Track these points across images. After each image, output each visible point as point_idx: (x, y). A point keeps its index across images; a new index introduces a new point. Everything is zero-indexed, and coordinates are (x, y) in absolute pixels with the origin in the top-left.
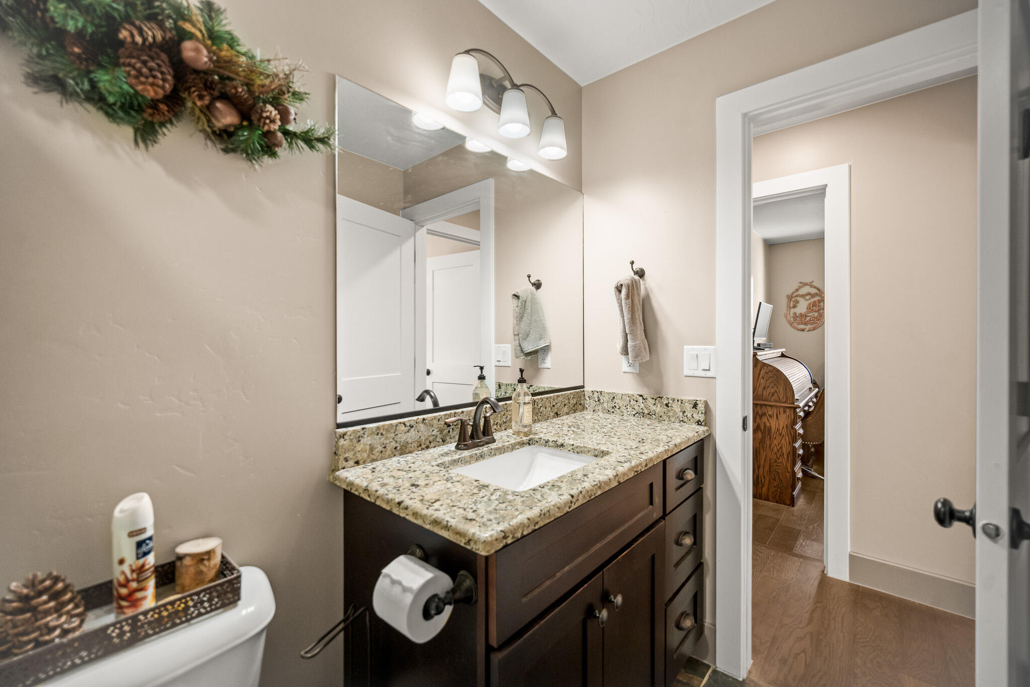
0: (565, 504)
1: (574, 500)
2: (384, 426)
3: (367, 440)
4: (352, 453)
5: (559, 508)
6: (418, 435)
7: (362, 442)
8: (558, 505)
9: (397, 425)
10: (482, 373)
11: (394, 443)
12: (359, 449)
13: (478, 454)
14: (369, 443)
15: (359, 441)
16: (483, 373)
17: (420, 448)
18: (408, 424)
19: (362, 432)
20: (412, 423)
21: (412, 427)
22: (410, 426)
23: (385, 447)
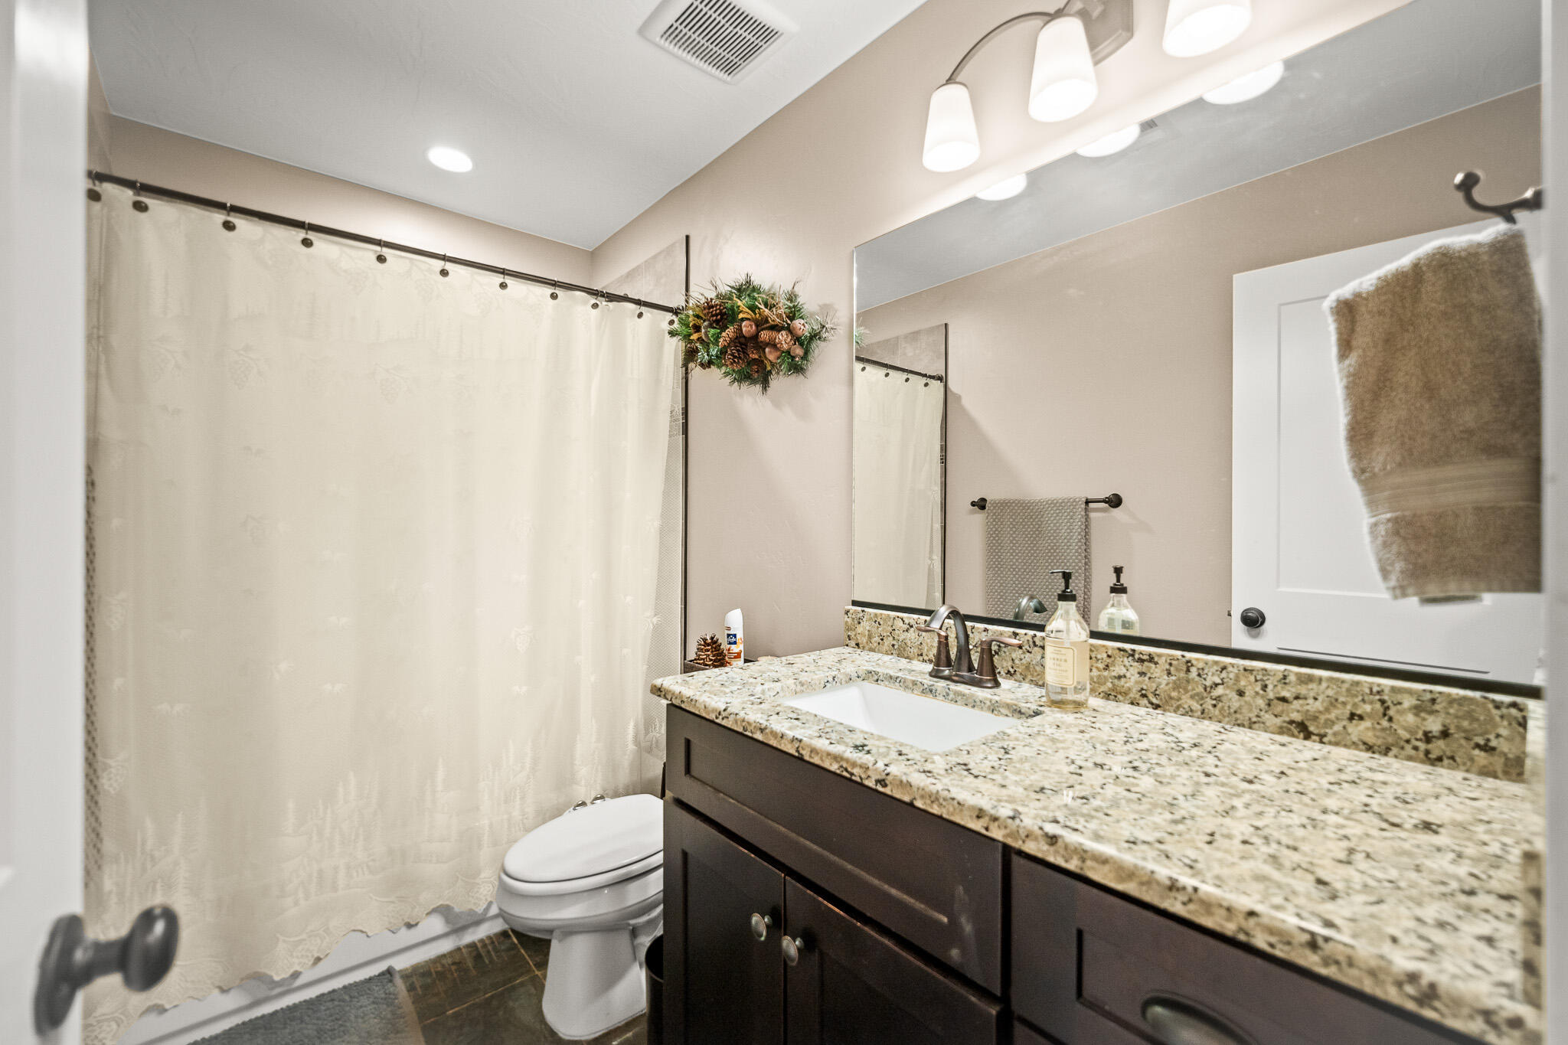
0: (714, 710)
1: (724, 714)
2: (881, 614)
3: (866, 626)
4: (854, 633)
5: (705, 707)
6: (918, 640)
7: (862, 624)
8: (707, 705)
9: (894, 618)
10: (1118, 580)
11: (891, 638)
12: (860, 632)
13: (926, 686)
14: (868, 628)
15: (859, 623)
16: (1122, 582)
17: (921, 658)
18: (907, 621)
19: (862, 614)
20: (913, 622)
21: (912, 627)
22: (909, 624)
23: (882, 640)
